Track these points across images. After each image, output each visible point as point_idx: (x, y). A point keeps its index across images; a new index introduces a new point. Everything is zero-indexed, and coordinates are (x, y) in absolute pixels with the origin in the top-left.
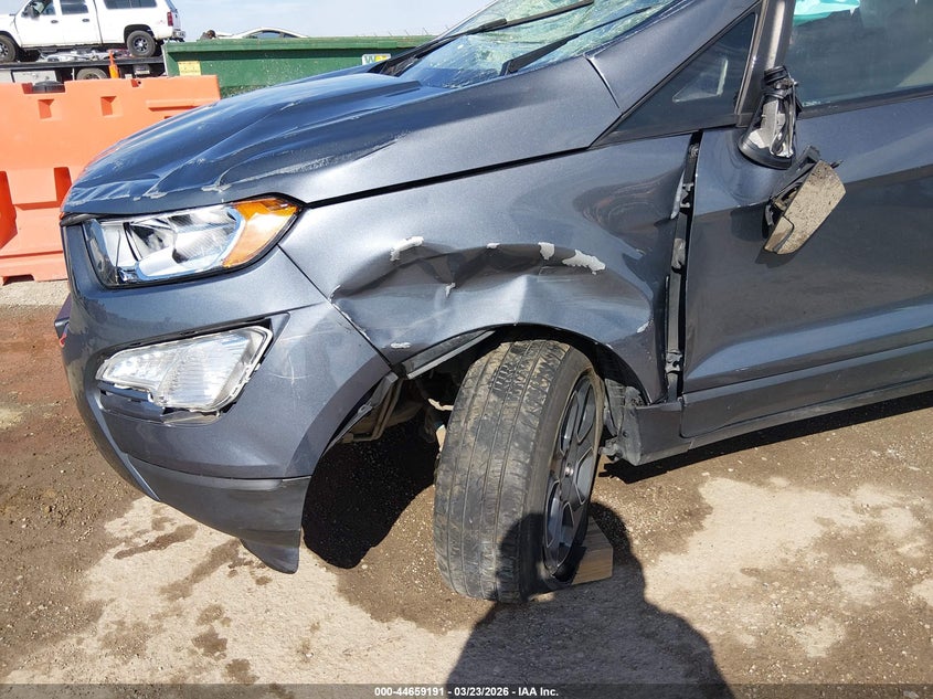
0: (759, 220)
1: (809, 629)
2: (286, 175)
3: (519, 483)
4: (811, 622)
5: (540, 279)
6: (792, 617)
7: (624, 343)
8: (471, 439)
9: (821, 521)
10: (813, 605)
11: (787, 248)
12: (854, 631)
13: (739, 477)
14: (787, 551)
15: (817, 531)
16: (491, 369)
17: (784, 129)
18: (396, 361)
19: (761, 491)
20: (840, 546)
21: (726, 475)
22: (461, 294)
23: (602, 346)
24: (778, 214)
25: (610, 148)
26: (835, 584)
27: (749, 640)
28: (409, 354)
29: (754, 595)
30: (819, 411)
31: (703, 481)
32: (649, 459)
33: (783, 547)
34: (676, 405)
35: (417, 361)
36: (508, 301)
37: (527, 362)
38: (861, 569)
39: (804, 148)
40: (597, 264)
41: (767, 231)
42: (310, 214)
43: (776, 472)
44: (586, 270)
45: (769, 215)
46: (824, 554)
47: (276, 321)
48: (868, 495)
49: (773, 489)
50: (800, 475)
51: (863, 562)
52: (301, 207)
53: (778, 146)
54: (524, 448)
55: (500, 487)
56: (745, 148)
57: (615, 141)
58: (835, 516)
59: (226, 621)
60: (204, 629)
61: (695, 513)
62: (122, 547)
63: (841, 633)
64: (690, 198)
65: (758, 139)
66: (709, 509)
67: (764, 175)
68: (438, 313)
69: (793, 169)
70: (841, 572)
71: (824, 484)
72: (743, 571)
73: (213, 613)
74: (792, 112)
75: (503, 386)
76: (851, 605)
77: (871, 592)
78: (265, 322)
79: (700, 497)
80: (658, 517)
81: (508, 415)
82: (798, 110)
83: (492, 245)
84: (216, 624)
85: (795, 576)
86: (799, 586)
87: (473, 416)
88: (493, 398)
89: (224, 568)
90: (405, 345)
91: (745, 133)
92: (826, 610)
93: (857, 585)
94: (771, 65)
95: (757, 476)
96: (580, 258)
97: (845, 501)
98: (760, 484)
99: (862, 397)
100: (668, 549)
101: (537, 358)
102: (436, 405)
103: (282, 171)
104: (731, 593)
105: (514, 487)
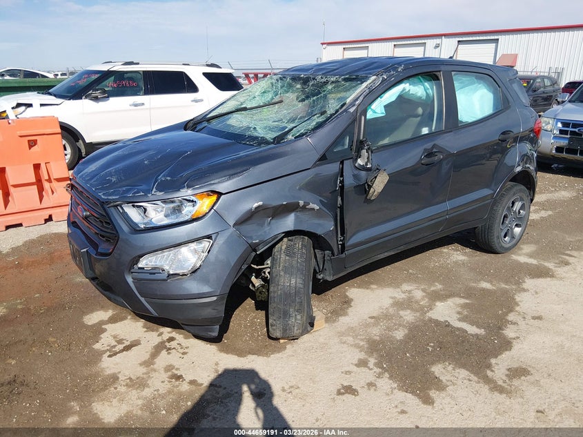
0: (364, 189)
1: (396, 331)
2: (214, 183)
3: (302, 286)
4: (396, 330)
5: (298, 214)
6: (389, 329)
7: (326, 234)
8: (282, 273)
9: (392, 298)
10: (395, 324)
11: (373, 198)
12: (410, 330)
13: (359, 287)
14: (383, 309)
15: (391, 301)
16: (283, 248)
17: (368, 158)
18: (253, 248)
19: (368, 291)
20: (399, 305)
21: (355, 287)
22: (273, 221)
23: (320, 236)
24: (370, 187)
25: (317, 168)
26: (401, 317)
27: (378, 338)
28: (258, 244)
29: (375, 325)
30: (387, 254)
31: (346, 290)
32: (335, 277)
33: (381, 308)
34: (343, 255)
35: (260, 247)
36: (289, 222)
37: (296, 244)
38: (409, 311)
39: (375, 164)
40: (317, 207)
41: (366, 192)
42: (223, 196)
43: (372, 283)
44: (314, 209)
45: (367, 187)
46: (395, 308)
47: (213, 237)
48: (406, 287)
49: (372, 289)
50: (381, 283)
51: (409, 309)
52: (220, 194)
53: (367, 164)
54: (302, 274)
55: (296, 289)
56: (356, 165)
57: (318, 165)
58: (397, 296)
59: (177, 369)
60: (170, 373)
61: (347, 302)
62: (108, 353)
63: (406, 331)
64: (342, 182)
65: (360, 162)
66: (352, 300)
67: (363, 173)
68: (267, 229)
69: (373, 171)
70: (402, 313)
71: (390, 285)
72: (369, 318)
73: (169, 368)
74: (370, 153)
75: (290, 252)
76: (408, 322)
77: (413, 317)
78: (209, 237)
79: (347, 296)
80: (334, 306)
81: (294, 262)
82: (372, 152)
83: (285, 203)
84: (174, 371)
85: (387, 316)
86: (389, 319)
87: (282, 265)
88: (287, 258)
89: (164, 352)
90: (257, 241)
91: (356, 160)
92: (400, 325)
93: (408, 316)
94: (361, 138)
95: (366, 285)
96: (312, 205)
97: (399, 290)
98: (367, 289)
99: (399, 248)
100: (341, 315)
101: (299, 242)
102: (255, 267)
103: (212, 182)
104: (367, 325)
105: (300, 288)
